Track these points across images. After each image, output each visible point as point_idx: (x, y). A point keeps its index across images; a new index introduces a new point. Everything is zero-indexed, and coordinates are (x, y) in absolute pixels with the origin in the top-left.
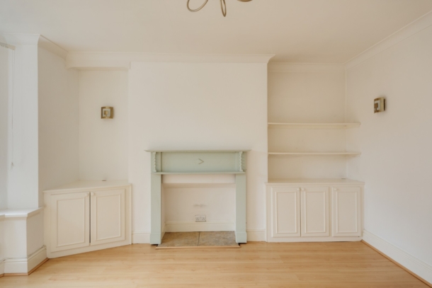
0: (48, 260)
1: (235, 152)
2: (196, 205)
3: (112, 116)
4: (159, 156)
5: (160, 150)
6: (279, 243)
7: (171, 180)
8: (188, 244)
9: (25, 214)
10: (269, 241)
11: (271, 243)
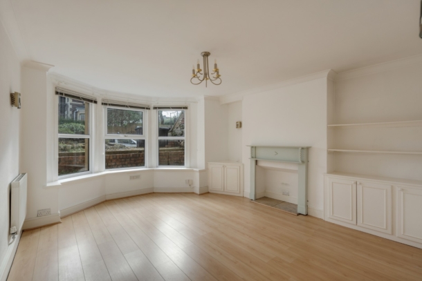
0: (208, 193)
1: (296, 148)
2: (283, 184)
3: (241, 126)
4: (254, 149)
5: (255, 145)
6: (334, 224)
7: (261, 164)
8: (267, 204)
9: (198, 170)
10: (326, 220)
11: (327, 222)
